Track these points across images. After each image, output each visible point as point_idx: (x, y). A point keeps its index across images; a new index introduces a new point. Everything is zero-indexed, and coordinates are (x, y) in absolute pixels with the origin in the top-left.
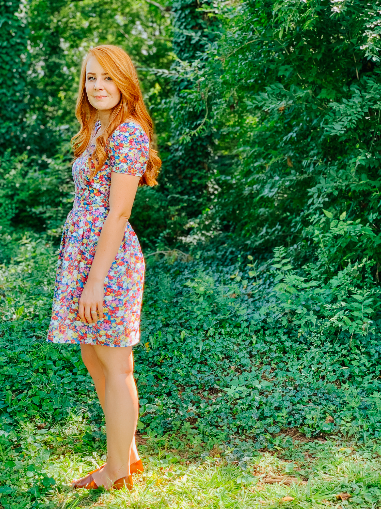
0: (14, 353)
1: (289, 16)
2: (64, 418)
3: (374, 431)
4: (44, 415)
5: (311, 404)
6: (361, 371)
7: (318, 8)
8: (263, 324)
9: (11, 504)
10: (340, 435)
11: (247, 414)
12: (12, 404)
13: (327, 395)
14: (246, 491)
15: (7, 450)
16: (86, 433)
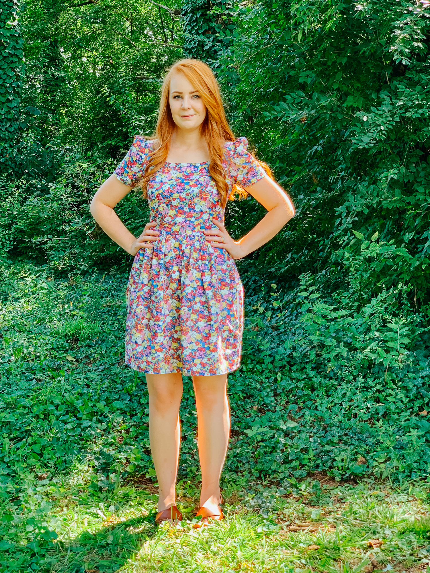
0: (12, 397)
1: (308, 16)
2: (67, 468)
3: (410, 472)
4: (45, 465)
5: (341, 445)
6: (397, 408)
7: (341, 6)
8: (289, 359)
9: (8, 560)
10: (373, 478)
11: (270, 458)
12: (9, 453)
13: (359, 435)
14: (268, 540)
15: (4, 503)
16: (92, 482)
